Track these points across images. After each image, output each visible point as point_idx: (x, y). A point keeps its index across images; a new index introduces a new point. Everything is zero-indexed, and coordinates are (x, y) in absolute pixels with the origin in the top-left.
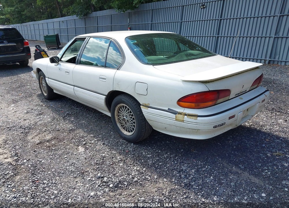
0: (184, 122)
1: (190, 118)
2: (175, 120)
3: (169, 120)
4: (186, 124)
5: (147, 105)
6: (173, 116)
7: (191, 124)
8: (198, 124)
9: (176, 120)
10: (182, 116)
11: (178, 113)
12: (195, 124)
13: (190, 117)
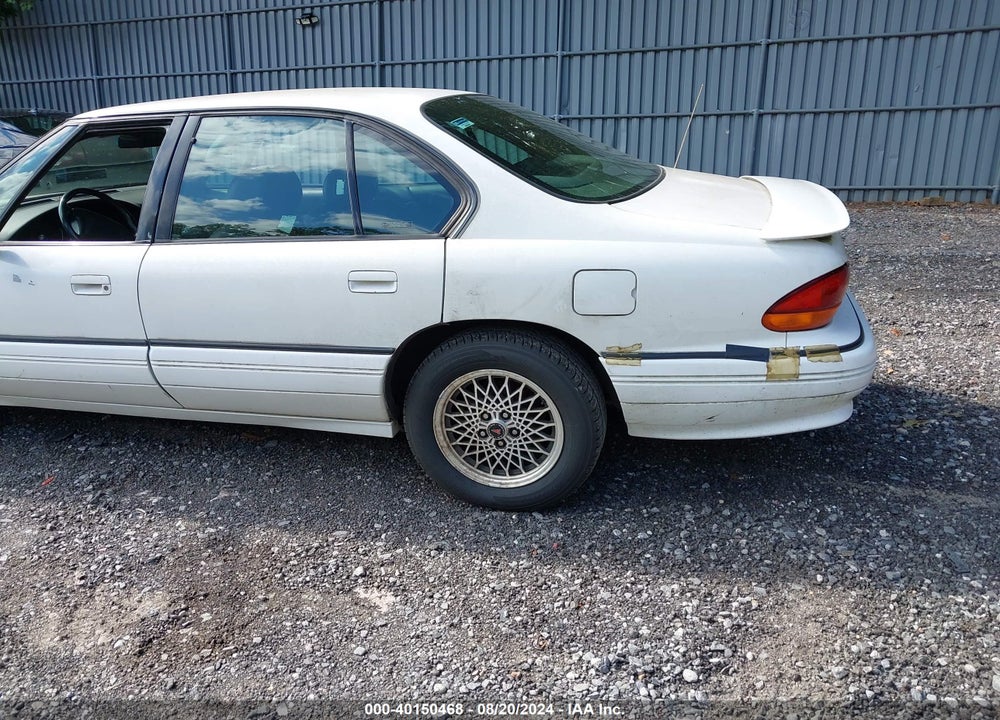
0: (801, 378)
1: (820, 361)
2: (764, 378)
3: (738, 384)
4: (807, 382)
5: (630, 349)
6: (759, 367)
7: (823, 379)
8: (845, 374)
9: (770, 377)
10: (788, 360)
11: (773, 354)
12: (836, 378)
13: (819, 358)
